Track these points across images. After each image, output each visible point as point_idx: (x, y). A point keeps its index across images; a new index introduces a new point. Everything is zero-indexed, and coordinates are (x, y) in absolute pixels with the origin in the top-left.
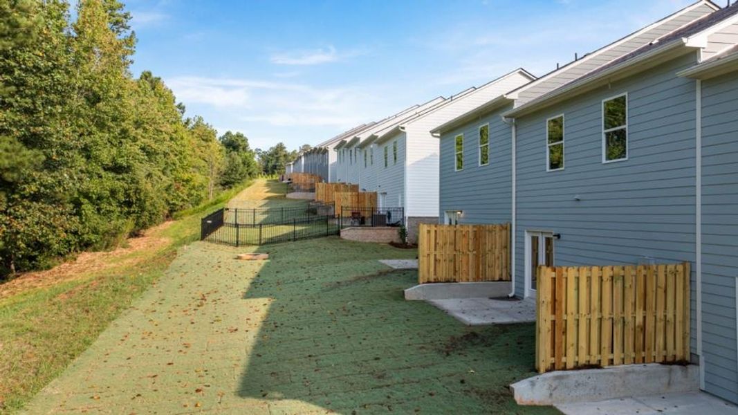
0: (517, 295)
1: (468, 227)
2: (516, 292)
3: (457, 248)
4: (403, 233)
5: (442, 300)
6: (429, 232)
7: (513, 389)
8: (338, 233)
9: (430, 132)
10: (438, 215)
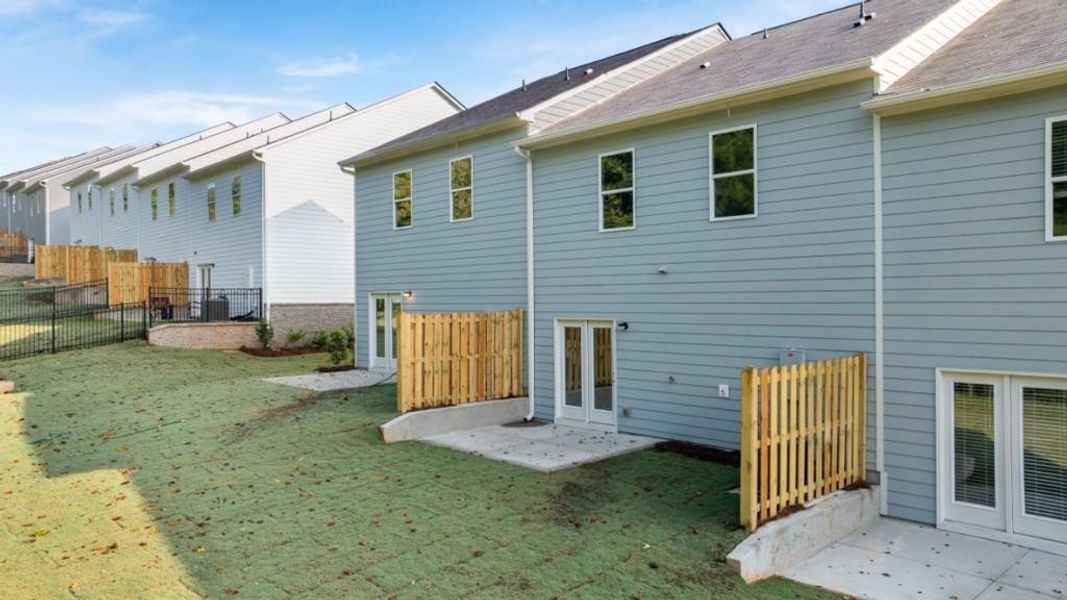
0: (537, 416)
1: (469, 316)
2: (535, 413)
3: (454, 352)
4: (264, 333)
5: (441, 436)
6: (413, 325)
7: (738, 563)
8: (143, 335)
9: (339, 163)
10: (352, 301)
